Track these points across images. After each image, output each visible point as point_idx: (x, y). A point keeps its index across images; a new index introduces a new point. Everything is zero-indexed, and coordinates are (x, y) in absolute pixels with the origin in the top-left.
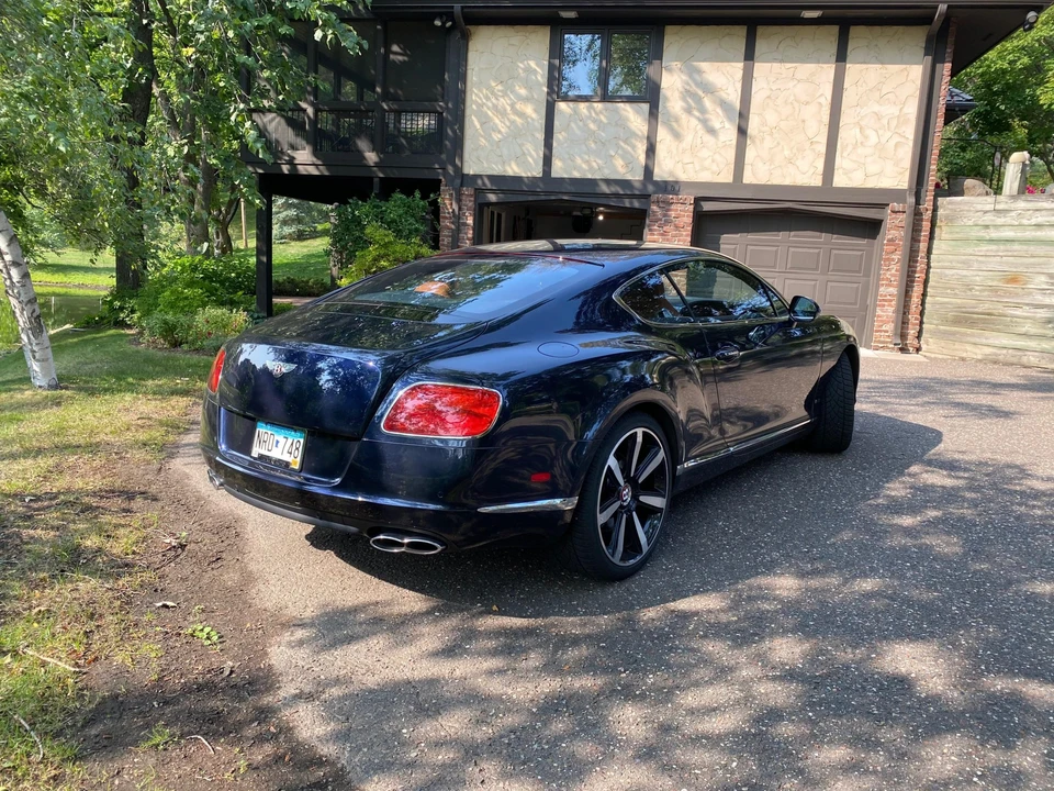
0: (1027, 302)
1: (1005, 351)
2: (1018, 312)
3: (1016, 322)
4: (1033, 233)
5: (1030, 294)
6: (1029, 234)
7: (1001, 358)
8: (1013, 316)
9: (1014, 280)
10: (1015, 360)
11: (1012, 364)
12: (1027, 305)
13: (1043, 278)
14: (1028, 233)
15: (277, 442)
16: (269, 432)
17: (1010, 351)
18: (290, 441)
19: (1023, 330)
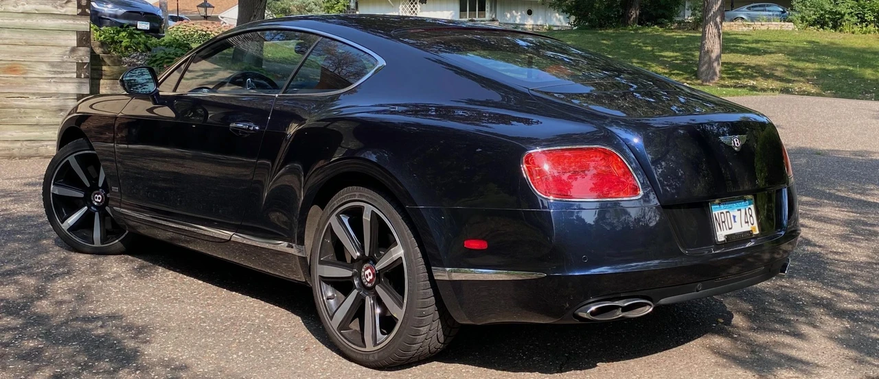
0: (33, 91)
1: (18, 145)
2: (25, 103)
3: (25, 113)
4: (23, 21)
5: (35, 83)
6: (19, 22)
7: (15, 152)
8: (19, 107)
9: (12, 69)
10: (32, 152)
11: (30, 157)
12: (34, 94)
13: (45, 67)
14: (16, 20)
15: (734, 217)
16: (724, 211)
17: (25, 143)
18: (743, 211)
19: (34, 120)
